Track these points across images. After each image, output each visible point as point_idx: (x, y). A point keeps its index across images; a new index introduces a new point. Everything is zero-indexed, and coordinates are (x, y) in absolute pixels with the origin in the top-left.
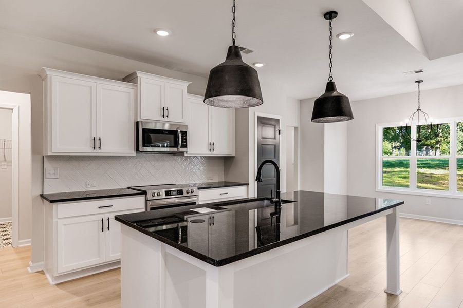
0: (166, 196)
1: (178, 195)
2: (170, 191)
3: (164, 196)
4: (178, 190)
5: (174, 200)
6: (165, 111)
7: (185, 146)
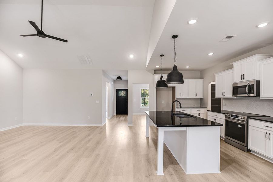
1: (236, 118)
4: (236, 115)
6: (243, 76)
7: (253, 93)
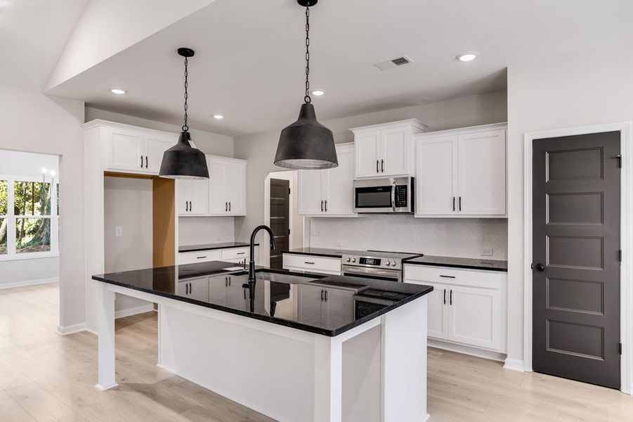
0: (360, 263)
1: (374, 264)
2: (366, 259)
3: (357, 263)
4: (375, 260)
5: (368, 269)
6: (380, 165)
7: (406, 205)
